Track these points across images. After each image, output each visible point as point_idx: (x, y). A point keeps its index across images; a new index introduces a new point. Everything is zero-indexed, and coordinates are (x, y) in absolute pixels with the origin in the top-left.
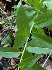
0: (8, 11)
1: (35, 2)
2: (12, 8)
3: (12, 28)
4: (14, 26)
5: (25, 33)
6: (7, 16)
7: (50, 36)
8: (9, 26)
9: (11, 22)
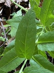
0: (4, 17)
1: (44, 14)
2: (11, 15)
3: (5, 40)
4: (9, 39)
5: (24, 52)
6: (2, 23)
7: (52, 61)
8: (2, 37)
9: (6, 33)
